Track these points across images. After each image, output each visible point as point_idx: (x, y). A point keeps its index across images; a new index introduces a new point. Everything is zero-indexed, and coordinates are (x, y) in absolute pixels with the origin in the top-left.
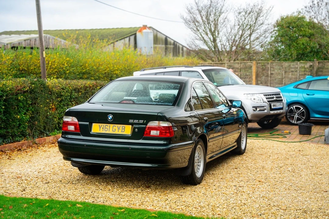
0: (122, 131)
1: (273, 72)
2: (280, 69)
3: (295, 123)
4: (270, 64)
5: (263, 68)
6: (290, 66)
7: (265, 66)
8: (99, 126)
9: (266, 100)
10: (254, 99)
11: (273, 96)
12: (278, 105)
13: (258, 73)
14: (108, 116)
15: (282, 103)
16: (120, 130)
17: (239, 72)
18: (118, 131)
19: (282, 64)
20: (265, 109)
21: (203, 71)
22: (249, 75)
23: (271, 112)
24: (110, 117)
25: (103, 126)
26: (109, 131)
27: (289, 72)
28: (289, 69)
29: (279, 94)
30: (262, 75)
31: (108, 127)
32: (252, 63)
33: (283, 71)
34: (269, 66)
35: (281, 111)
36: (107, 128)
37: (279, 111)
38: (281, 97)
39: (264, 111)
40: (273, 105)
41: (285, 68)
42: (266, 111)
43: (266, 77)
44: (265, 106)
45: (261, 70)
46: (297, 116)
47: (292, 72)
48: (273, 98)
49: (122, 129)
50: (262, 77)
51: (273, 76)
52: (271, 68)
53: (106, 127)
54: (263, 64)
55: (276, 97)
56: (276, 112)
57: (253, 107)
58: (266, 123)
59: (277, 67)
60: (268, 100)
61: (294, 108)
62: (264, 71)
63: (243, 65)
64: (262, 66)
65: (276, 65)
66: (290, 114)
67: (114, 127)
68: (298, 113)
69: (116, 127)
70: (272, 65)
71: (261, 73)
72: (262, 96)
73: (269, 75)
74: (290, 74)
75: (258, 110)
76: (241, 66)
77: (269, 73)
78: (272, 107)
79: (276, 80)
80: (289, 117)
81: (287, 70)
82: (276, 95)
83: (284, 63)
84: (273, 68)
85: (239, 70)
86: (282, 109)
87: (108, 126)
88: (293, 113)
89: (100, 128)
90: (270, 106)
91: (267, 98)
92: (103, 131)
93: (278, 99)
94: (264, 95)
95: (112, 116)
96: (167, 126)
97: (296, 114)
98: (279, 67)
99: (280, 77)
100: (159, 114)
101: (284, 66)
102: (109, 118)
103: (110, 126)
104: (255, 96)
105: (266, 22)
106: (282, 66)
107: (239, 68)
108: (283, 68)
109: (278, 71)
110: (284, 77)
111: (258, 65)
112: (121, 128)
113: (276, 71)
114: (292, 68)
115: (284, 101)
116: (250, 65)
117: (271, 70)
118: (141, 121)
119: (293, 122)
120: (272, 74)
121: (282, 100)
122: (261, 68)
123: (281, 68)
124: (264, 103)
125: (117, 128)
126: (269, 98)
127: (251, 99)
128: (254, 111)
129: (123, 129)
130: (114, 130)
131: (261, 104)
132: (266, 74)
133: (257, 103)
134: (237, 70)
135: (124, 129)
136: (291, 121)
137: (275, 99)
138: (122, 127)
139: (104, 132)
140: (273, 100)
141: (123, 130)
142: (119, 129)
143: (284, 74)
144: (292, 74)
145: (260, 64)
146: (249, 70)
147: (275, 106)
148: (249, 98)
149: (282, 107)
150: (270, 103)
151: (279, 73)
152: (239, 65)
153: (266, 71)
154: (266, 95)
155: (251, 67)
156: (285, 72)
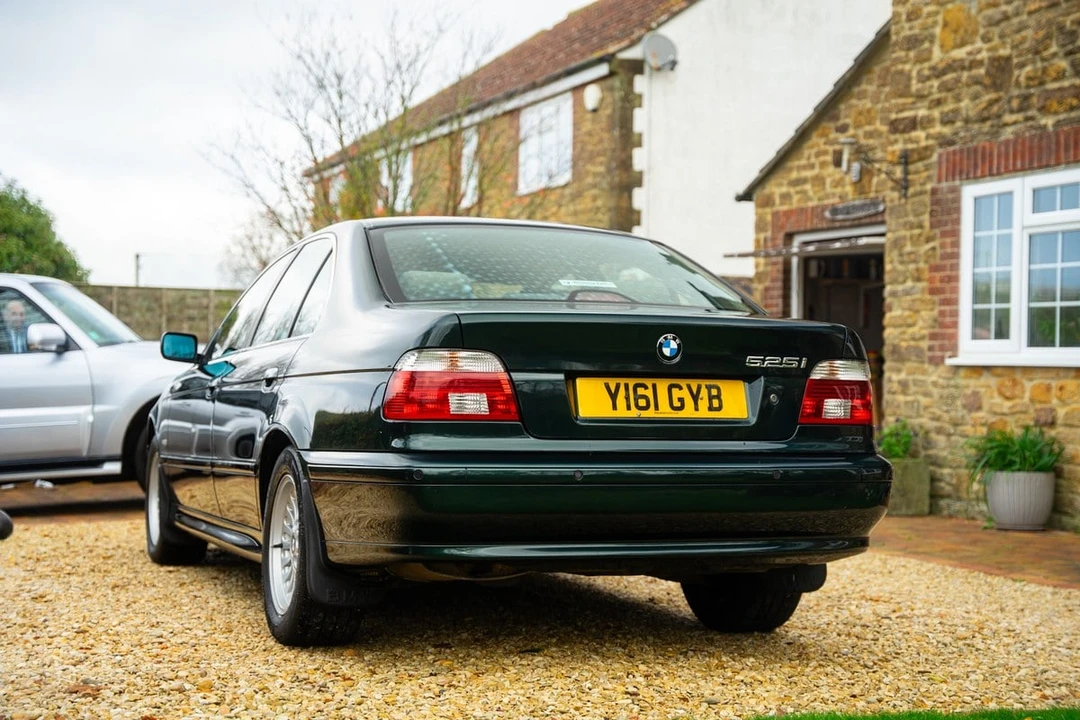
0: (711, 408)
2: (149, 309)
8: (607, 387)
14: (661, 339)
16: (703, 404)
18: (697, 409)
24: (670, 346)
25: (627, 386)
26: (657, 408)
27: (181, 321)
28: (181, 311)
31: (649, 393)
36: (644, 397)
53: (641, 391)
67: (676, 393)
69: (681, 388)
84: (127, 305)
87: (646, 388)
89: (614, 396)
92: (629, 408)
102: (667, 351)
103: (654, 386)
108: (161, 306)
112: (704, 393)
113: (137, 315)
123: (155, 305)
125: (685, 394)
129: (714, 397)
130: (677, 404)
135: (718, 397)
138: (709, 388)
141: (716, 403)
142: (695, 398)
151: (148, 324)
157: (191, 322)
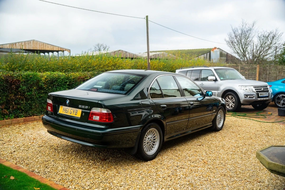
0: (75, 114)
1: (271, 72)
2: (275, 70)
3: (281, 106)
4: (268, 66)
5: (264, 69)
6: (282, 68)
7: (265, 68)
8: (63, 108)
9: (254, 90)
10: (246, 89)
11: (261, 88)
12: (265, 94)
13: (261, 72)
14: (66, 101)
15: (268, 93)
17: (248, 72)
18: (73, 114)
19: (277, 67)
20: (254, 97)
21: (215, 70)
22: (254, 73)
23: (258, 99)
24: (68, 102)
26: (68, 113)
27: (282, 72)
28: (282, 70)
29: (267, 87)
30: (263, 74)
32: (256, 66)
33: (277, 71)
34: (268, 68)
35: (267, 98)
37: (265, 99)
38: (268, 89)
39: (253, 98)
40: (260, 94)
41: (279, 69)
42: (254, 98)
43: (266, 75)
44: (254, 95)
45: (262, 71)
46: (282, 102)
47: (284, 72)
48: (261, 89)
49: (76, 112)
50: (263, 75)
51: (270, 74)
52: (269, 69)
54: (264, 67)
55: (263, 89)
56: (262, 99)
57: (244, 95)
58: (258, 105)
59: (273, 69)
60: (256, 90)
61: (281, 96)
62: (265, 71)
63: (251, 67)
64: (263, 68)
65: (273, 67)
66: (278, 100)
68: (283, 100)
69: (72, 110)
70: (270, 67)
71: (262, 73)
72: (252, 88)
73: (268, 74)
74: (283, 73)
75: (248, 97)
76: (249, 68)
77: (268, 73)
78: (260, 96)
79: (272, 77)
80: (277, 102)
81: (281, 71)
82: (263, 87)
83: (278, 66)
84: (271, 69)
85: (248, 70)
86: (268, 97)
88: (280, 100)
90: (258, 95)
91: (256, 89)
93: (265, 90)
94: (254, 87)
95: (69, 101)
96: (106, 112)
97: (282, 101)
98: (275, 69)
99: (275, 75)
100: (99, 102)
101: (278, 68)
104: (247, 88)
105: (278, 43)
106: (277, 68)
107: (248, 69)
108: (278, 69)
109: (274, 71)
110: (278, 76)
111: (261, 67)
113: (273, 71)
114: (284, 70)
115: (270, 91)
116: (255, 67)
117: (269, 71)
118: (87, 107)
119: (280, 106)
120: (270, 73)
121: (268, 91)
122: (263, 69)
124: (253, 93)
126: (257, 89)
127: (244, 90)
128: (245, 97)
130: (71, 113)
131: (251, 93)
132: (265, 73)
133: (248, 92)
134: (246, 70)
136: (278, 105)
137: (262, 90)
139: (65, 113)
140: (261, 90)
143: (278, 73)
144: (284, 74)
145: (262, 67)
146: (255, 71)
147: (262, 95)
148: (243, 89)
149: (268, 95)
150: (258, 92)
151: (275, 73)
152: (248, 67)
153: (266, 71)
154: (255, 87)
155: (256, 68)
156: (279, 72)
157: (284, 73)
